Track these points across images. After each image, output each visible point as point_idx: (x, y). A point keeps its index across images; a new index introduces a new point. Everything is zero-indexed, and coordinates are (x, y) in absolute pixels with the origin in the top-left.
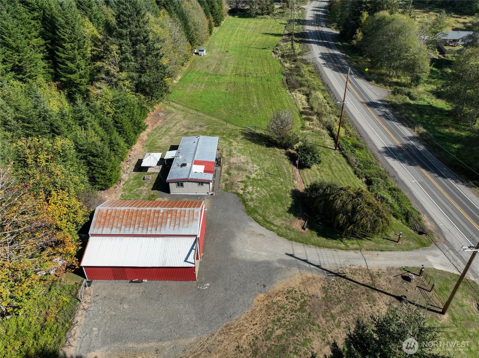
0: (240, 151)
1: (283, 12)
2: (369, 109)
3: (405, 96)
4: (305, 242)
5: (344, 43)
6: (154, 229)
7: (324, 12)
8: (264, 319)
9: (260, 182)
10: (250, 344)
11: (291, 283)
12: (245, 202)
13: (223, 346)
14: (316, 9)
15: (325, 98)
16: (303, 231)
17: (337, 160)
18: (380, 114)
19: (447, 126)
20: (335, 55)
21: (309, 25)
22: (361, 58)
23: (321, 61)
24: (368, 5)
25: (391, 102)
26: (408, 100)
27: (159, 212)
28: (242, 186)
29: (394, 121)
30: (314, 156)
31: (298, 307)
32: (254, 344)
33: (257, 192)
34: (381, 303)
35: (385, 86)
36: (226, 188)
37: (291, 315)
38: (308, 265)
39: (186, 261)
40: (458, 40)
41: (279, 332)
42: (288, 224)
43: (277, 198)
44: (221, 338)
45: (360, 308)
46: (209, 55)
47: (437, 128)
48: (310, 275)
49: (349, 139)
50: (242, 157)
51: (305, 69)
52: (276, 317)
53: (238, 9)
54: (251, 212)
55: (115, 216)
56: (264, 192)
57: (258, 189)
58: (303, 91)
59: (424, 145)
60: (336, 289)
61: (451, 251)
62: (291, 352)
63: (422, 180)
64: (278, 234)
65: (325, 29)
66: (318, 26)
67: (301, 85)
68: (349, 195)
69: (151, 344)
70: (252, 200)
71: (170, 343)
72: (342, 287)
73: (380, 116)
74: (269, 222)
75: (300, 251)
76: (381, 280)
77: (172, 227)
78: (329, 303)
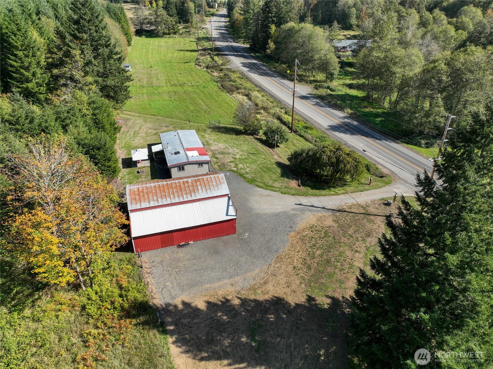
0: (215, 141)
1: (189, 31)
2: (303, 101)
3: (325, 90)
4: (305, 195)
5: (257, 54)
6: (188, 196)
7: (226, 30)
8: (303, 247)
9: (246, 160)
10: (302, 264)
11: (310, 222)
12: (242, 175)
13: (282, 269)
14: (218, 28)
15: (263, 96)
16: (299, 188)
17: (297, 139)
18: (314, 103)
19: (366, 107)
20: (254, 63)
21: (218, 41)
22: (277, 64)
23: (245, 69)
24: (274, 18)
25: (317, 94)
26: (329, 92)
27: (187, 182)
28: (233, 165)
29: (326, 107)
30: (282, 136)
31: (323, 235)
32: (306, 263)
33: (248, 167)
34: (378, 222)
35: (307, 83)
36: (220, 168)
37: (322, 241)
38: (315, 209)
39: (227, 215)
40: (347, 47)
41: (319, 252)
42: (286, 185)
43: (267, 169)
44: (278, 265)
45: (366, 227)
46: (134, 71)
47: (359, 109)
48: (320, 214)
49: (298, 124)
50: (220, 145)
51: (233, 76)
52: (311, 244)
53: (143, 30)
54: (252, 181)
55: (148, 192)
56: (254, 166)
57: (248, 165)
58: (242, 93)
59: (356, 121)
60: (344, 219)
61: (406, 184)
62: (334, 262)
63: (367, 144)
64: (282, 193)
65: (234, 44)
66: (227, 41)
67: (238, 89)
68: (331, 151)
69: (224, 281)
70: (247, 173)
71: (240, 278)
72: (347, 218)
73: (314, 105)
74: (270, 186)
75: (304, 200)
76: (371, 208)
77: (205, 192)
78: (344, 229)
